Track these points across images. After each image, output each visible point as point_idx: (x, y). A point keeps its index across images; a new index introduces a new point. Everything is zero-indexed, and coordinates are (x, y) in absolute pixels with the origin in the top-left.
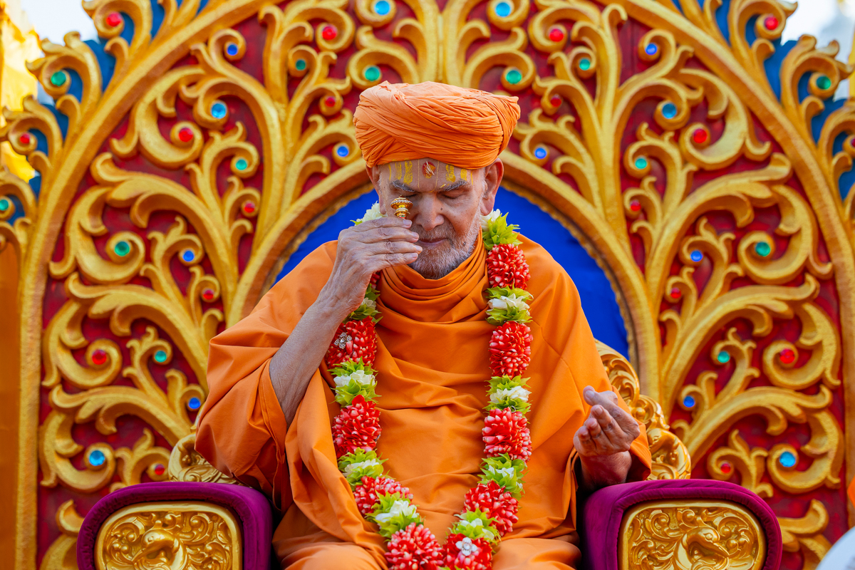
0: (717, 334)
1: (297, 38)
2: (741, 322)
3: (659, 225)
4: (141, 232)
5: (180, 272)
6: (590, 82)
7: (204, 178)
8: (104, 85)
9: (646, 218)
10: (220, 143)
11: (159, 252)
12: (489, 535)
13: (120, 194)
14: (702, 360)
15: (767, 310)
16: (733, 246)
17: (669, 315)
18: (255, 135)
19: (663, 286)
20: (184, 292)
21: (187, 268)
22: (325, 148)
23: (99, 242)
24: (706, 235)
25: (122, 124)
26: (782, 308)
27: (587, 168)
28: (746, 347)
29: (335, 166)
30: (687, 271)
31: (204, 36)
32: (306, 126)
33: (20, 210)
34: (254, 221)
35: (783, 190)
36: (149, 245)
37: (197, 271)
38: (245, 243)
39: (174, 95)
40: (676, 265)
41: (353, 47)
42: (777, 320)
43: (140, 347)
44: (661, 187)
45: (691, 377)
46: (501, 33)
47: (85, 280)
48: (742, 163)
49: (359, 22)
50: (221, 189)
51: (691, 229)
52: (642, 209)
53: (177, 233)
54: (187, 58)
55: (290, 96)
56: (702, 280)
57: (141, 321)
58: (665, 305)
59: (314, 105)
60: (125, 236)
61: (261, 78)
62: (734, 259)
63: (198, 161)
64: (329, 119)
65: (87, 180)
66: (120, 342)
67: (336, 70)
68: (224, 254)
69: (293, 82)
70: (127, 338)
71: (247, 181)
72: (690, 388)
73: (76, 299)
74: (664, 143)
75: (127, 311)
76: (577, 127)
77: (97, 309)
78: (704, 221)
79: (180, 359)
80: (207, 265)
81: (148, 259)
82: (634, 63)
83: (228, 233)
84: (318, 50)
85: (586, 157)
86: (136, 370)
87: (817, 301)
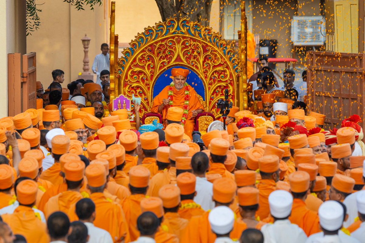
0: (217, 88)
1: (158, 48)
2: (220, 87)
3: (208, 74)
4: (138, 75)
5: (143, 80)
6: (199, 54)
7: (146, 68)
8: (132, 55)
9: (207, 73)
10: (148, 63)
11: (140, 78)
12: (185, 119)
13: (135, 70)
14: (214, 92)
15: (223, 85)
16: (219, 76)
17: (210, 86)
18: (153, 62)
19: (209, 82)
20: (143, 83)
21: (144, 80)
22: (162, 63)
23: (132, 76)
24: (215, 75)
25: (135, 60)
26: (225, 85)
27: (199, 66)
28: (220, 90)
29: (164, 66)
30: (212, 80)
31: (146, 48)
32: (160, 60)
33: (121, 72)
34: (153, 73)
35: (225, 68)
36: (139, 77)
37: (145, 80)
38: (152, 76)
39: (142, 56)
40: (211, 79)
41: (166, 49)
42: (224, 87)
43: (138, 91)
44: (209, 68)
45: (213, 94)
46: (187, 47)
47: (130, 82)
48: (220, 65)
49: (167, 45)
50: (148, 69)
51: (213, 74)
52: (206, 71)
53: (143, 75)
54: (143, 51)
55: (158, 56)
56: (214, 81)
57: (138, 87)
58: (209, 84)
59: (161, 57)
60: (135, 76)
61: (154, 53)
62: (219, 78)
63: (145, 65)
64: (163, 59)
65: (130, 68)
66: (135, 90)
67: (164, 52)
68: (149, 78)
69: (158, 54)
70: (136, 90)
71: (152, 68)
72: (213, 96)
73: (129, 85)
74: (209, 62)
75: (136, 86)
76: (197, 60)
77: (132, 86)
78: (215, 73)
79: (144, 92)
80: (147, 79)
81: (139, 79)
82: (205, 51)
83: (150, 75)
84: (162, 50)
85: (199, 64)
86: (137, 94)
87: (230, 84)
